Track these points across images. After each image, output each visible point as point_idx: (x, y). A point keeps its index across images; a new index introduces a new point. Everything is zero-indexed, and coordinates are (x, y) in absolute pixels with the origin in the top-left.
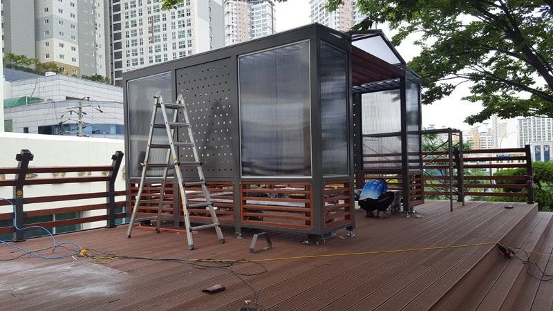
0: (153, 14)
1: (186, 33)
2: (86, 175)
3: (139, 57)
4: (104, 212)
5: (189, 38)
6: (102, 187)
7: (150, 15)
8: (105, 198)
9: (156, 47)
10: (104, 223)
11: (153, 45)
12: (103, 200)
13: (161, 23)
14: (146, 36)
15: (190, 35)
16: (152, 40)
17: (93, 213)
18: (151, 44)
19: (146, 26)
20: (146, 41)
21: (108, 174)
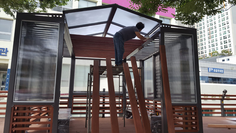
0: (210, 27)
1: (227, 32)
2: (214, 97)
3: (204, 46)
4: (220, 111)
5: (229, 34)
6: (219, 102)
7: (208, 28)
8: (220, 106)
9: (212, 40)
10: (220, 115)
11: (210, 40)
12: (220, 107)
13: (214, 30)
14: (207, 36)
15: (229, 32)
16: (209, 38)
17: (216, 111)
18: (209, 40)
19: (207, 32)
20: (207, 39)
21: (221, 97)
